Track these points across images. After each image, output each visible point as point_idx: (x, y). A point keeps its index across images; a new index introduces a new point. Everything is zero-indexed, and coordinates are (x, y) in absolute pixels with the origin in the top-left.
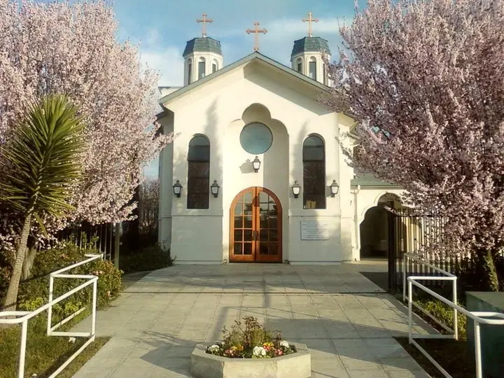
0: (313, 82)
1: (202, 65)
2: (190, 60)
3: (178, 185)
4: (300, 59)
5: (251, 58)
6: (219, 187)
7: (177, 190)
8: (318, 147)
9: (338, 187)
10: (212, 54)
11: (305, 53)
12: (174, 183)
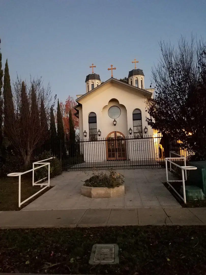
0: (131, 86)
1: (93, 85)
2: (88, 83)
3: (85, 132)
4: (131, 79)
5: (110, 80)
6: (100, 132)
7: (85, 134)
8: (139, 114)
9: (147, 129)
10: (96, 80)
11: (133, 76)
12: (84, 131)
